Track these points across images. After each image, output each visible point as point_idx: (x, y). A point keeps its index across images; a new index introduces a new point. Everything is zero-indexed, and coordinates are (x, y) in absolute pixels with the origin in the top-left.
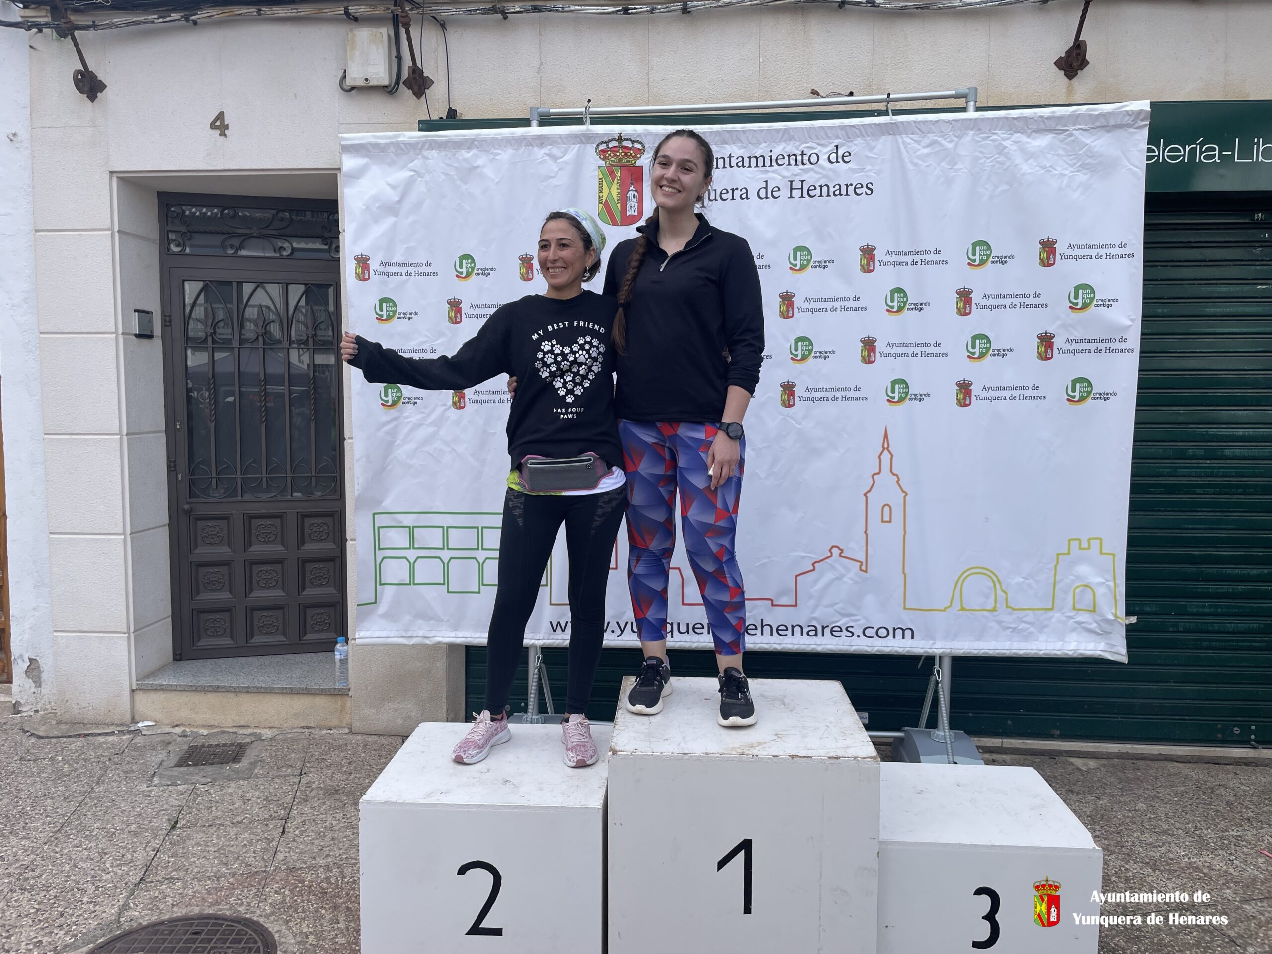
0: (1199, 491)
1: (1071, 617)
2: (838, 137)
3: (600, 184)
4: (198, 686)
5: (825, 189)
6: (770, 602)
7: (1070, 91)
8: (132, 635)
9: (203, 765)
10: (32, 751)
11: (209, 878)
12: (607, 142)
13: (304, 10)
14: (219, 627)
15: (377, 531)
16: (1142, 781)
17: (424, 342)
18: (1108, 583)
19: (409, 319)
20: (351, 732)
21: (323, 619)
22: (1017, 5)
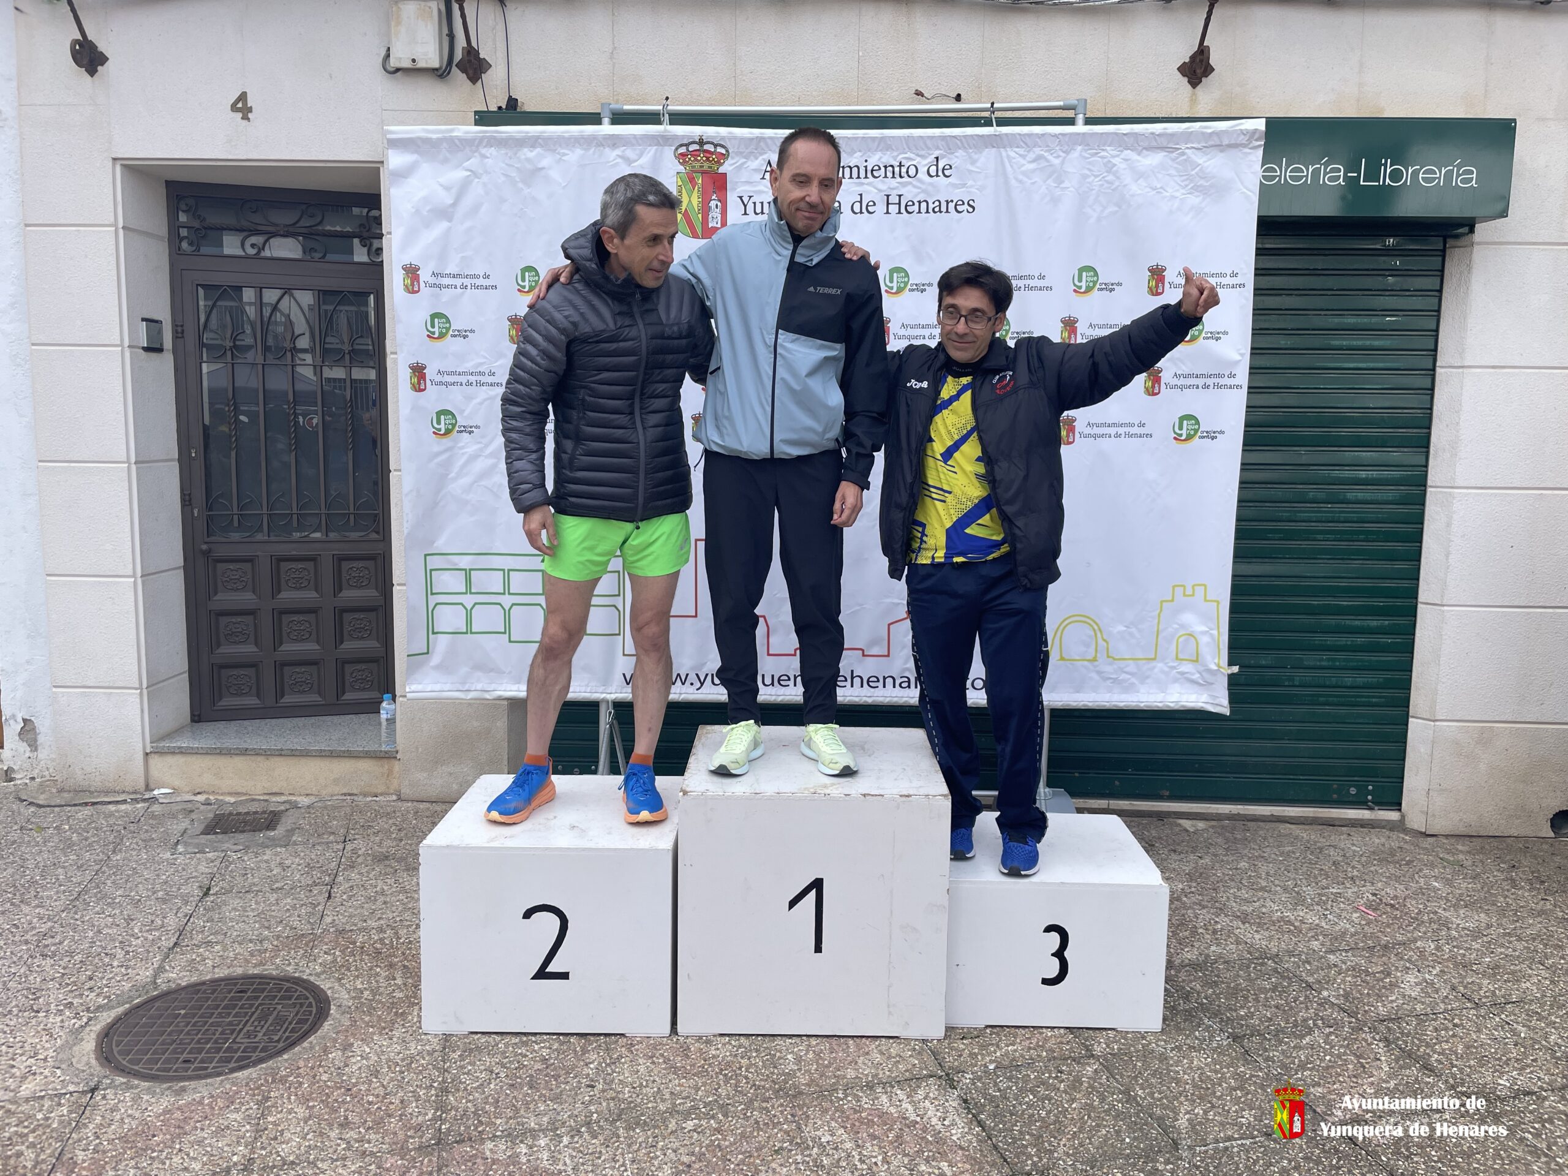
0: (1319, 537)
1: (1174, 668)
2: (938, 148)
3: (680, 192)
4: (223, 749)
5: (924, 205)
6: (861, 652)
7: (1193, 101)
8: (145, 692)
9: (232, 832)
10: (33, 820)
12: (687, 145)
14: (243, 684)
15: (429, 573)
16: (1249, 842)
17: (481, 364)
18: (1212, 632)
19: (465, 337)
20: (399, 799)
21: (364, 677)
22: (1139, 3)
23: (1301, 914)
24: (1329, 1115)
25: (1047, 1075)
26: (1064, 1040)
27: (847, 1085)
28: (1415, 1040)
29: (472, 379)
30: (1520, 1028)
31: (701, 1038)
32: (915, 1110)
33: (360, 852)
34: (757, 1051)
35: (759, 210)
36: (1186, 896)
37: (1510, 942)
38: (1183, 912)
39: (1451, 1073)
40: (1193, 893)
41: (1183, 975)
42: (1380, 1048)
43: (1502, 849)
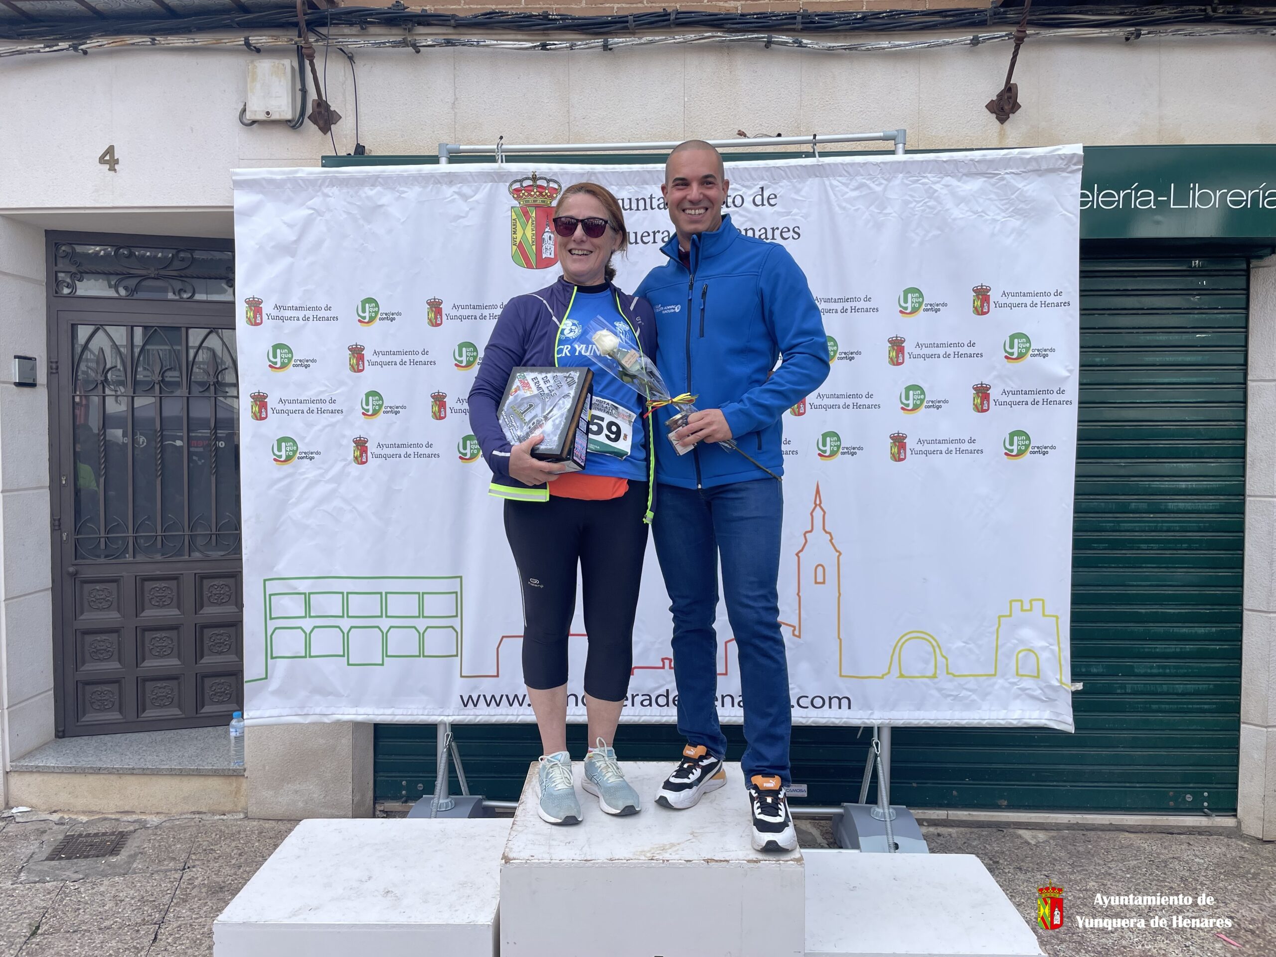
0: (1143, 546)
1: (1014, 684)
2: (763, 179)
3: (514, 225)
4: (78, 768)
7: (1002, 135)
8: (6, 712)
9: (77, 858)
12: (521, 181)
13: (201, 39)
14: (106, 700)
15: (268, 599)
16: (1093, 856)
17: (323, 392)
18: (1051, 647)
19: (307, 366)
20: (246, 817)
21: (223, 690)
22: (947, 47)
29: (314, 406)
33: (196, 883)
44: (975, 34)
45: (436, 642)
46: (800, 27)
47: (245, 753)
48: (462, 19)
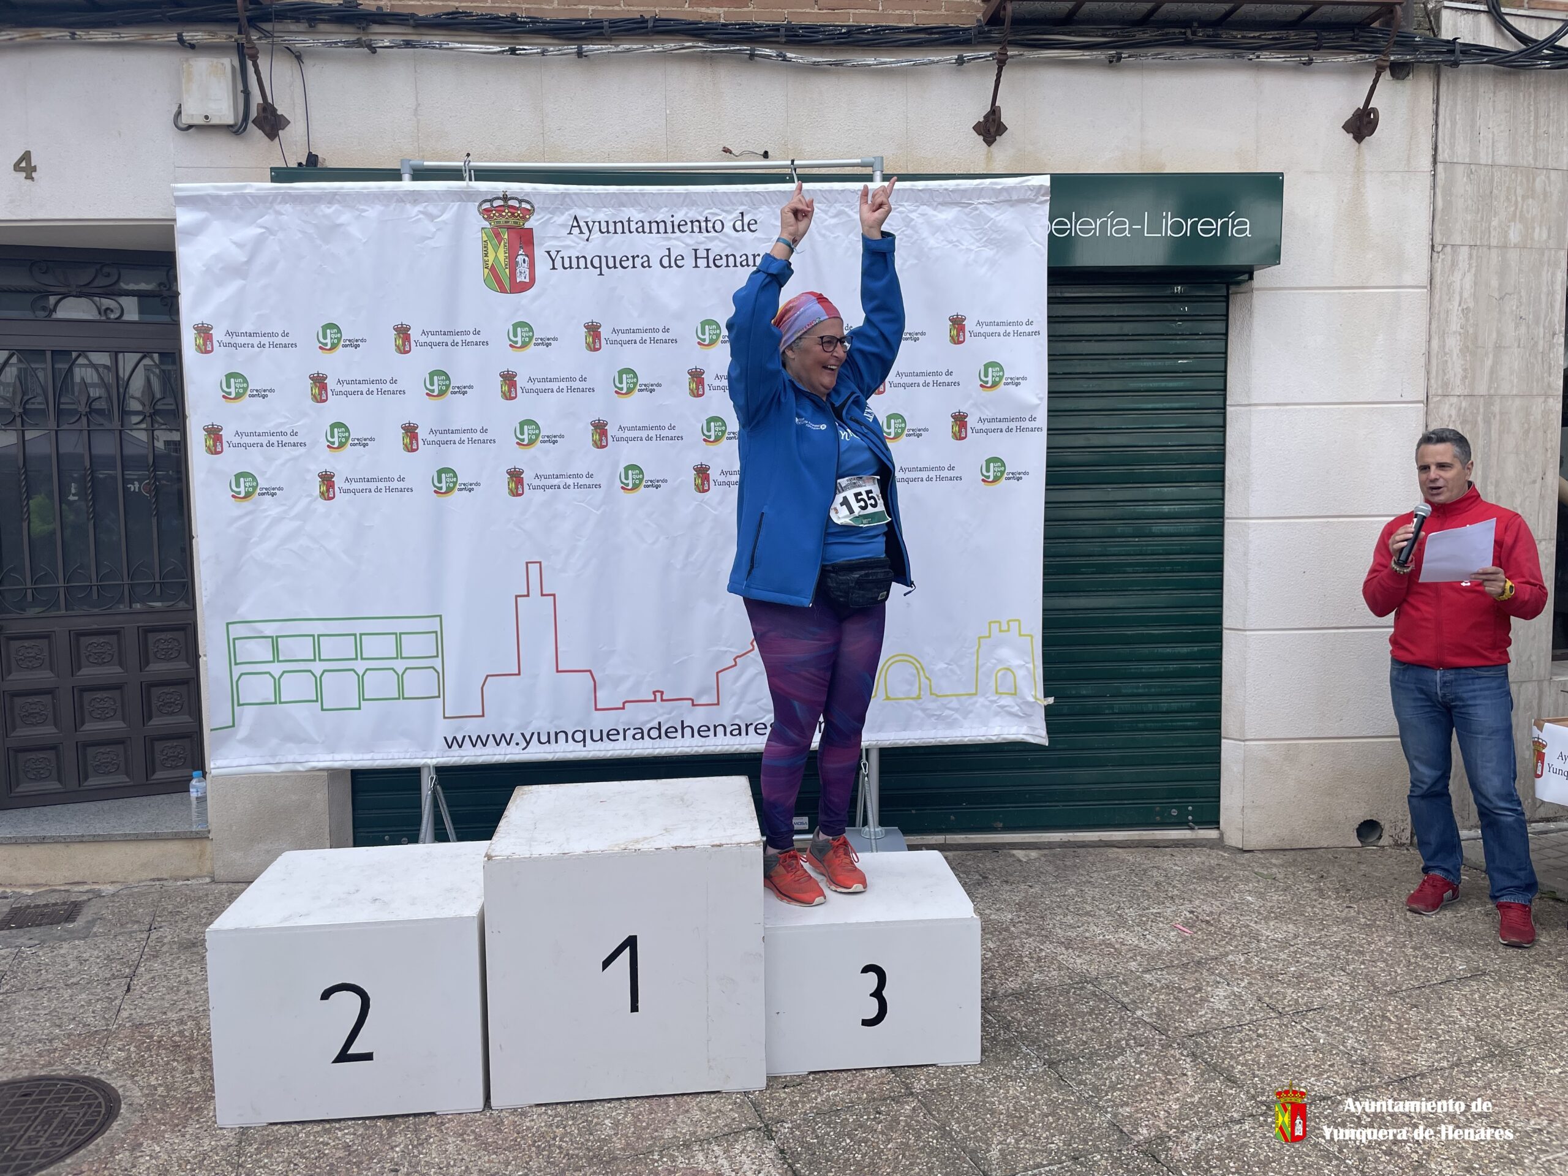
0: (1129, 569)
1: (994, 702)
2: (742, 204)
3: (485, 247)
4: (19, 838)
5: (731, 259)
6: (687, 702)
7: (989, 158)
9: (29, 926)
11: (40, 1041)
12: (491, 201)
13: (128, 34)
14: (42, 768)
15: (232, 643)
16: (1078, 868)
17: (285, 424)
18: (1027, 665)
19: (264, 397)
20: (213, 881)
21: (176, 754)
22: (933, 66)
23: (1122, 936)
24: (1135, 1134)
25: (865, 1117)
26: (885, 1081)
27: (664, 1146)
28: (1221, 1053)
29: (273, 439)
30: (1319, 1034)
31: (515, 1110)
32: (731, 1165)
33: (166, 940)
34: (573, 1118)
35: (567, 265)
36: (1014, 926)
37: (1315, 951)
38: (1011, 941)
39: (1253, 1083)
40: (1021, 922)
41: (1005, 1005)
42: (1187, 1064)
43: (1312, 861)
44: (960, 53)
45: (417, 682)
46: (784, 40)
47: (209, 815)
48: (422, 18)
